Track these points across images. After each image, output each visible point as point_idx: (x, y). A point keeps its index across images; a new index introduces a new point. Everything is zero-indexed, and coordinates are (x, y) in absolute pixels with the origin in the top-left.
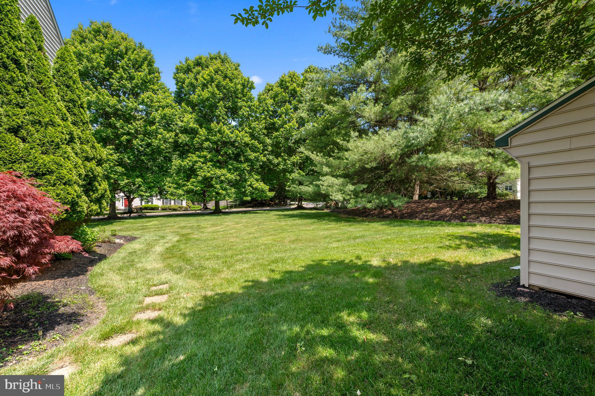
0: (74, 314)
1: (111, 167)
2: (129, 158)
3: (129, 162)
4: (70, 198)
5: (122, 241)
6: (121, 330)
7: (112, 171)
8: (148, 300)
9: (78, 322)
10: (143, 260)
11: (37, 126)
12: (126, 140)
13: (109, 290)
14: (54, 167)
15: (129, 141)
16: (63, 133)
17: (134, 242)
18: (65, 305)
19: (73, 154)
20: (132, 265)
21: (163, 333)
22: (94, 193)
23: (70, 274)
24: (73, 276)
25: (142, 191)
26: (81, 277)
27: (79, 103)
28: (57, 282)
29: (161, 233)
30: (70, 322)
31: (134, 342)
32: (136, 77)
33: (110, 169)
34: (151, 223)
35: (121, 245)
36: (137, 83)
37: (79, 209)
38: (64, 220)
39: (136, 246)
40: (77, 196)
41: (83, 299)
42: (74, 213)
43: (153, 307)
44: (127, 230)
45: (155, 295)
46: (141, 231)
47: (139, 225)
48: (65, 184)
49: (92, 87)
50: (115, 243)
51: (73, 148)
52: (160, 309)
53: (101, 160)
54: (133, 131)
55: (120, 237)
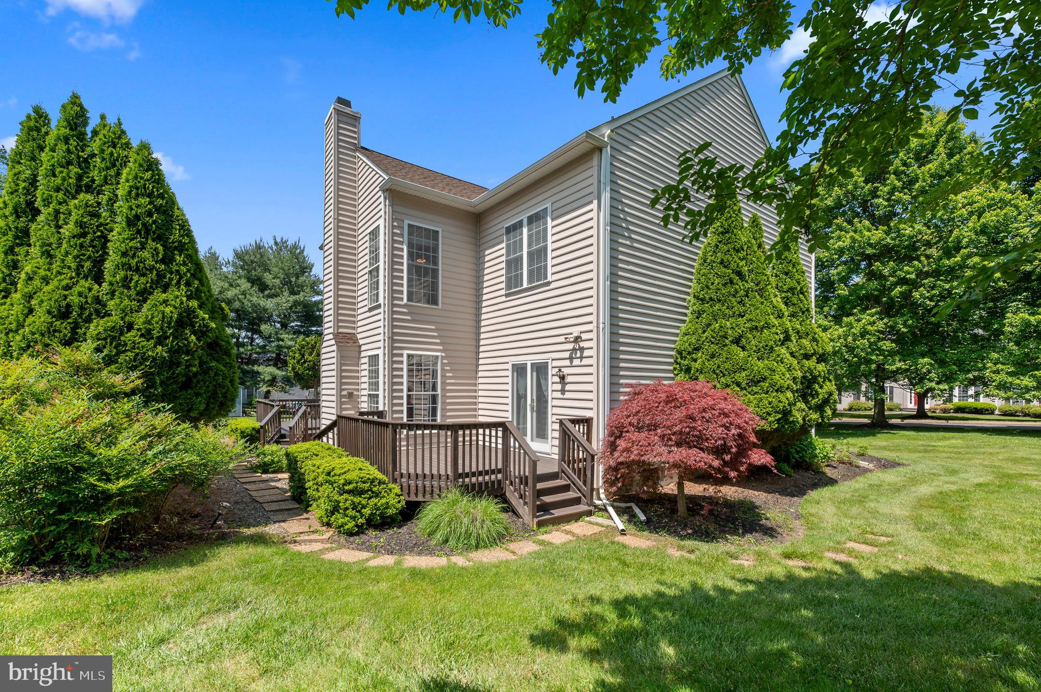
0: (771, 529)
1: (871, 344)
2: (905, 325)
3: (905, 330)
4: (781, 406)
5: (871, 466)
6: (803, 557)
7: (873, 350)
8: (851, 545)
9: (772, 536)
10: (884, 499)
11: (755, 333)
12: (900, 293)
13: (816, 520)
14: (767, 373)
15: (906, 296)
16: (777, 334)
17: (890, 471)
18: (767, 519)
19: (788, 355)
20: (861, 502)
21: (840, 575)
22: (813, 398)
23: (784, 492)
24: (787, 495)
25: (930, 380)
26: (795, 499)
27: (799, 288)
28: (770, 496)
29: (955, 465)
30: (765, 534)
31: (806, 569)
32: (920, 176)
33: (869, 347)
34: (947, 443)
35: (866, 471)
36: (923, 187)
37: (791, 419)
38: (776, 430)
39: (890, 477)
40: (789, 404)
41: (785, 520)
42: (786, 424)
43: (850, 553)
44: (897, 449)
45: (863, 543)
46: (920, 455)
47: (920, 443)
48: (777, 391)
49: (845, 224)
50: (858, 467)
51: (788, 348)
52: (856, 557)
53: (824, 354)
54: (913, 276)
55: (871, 459)
